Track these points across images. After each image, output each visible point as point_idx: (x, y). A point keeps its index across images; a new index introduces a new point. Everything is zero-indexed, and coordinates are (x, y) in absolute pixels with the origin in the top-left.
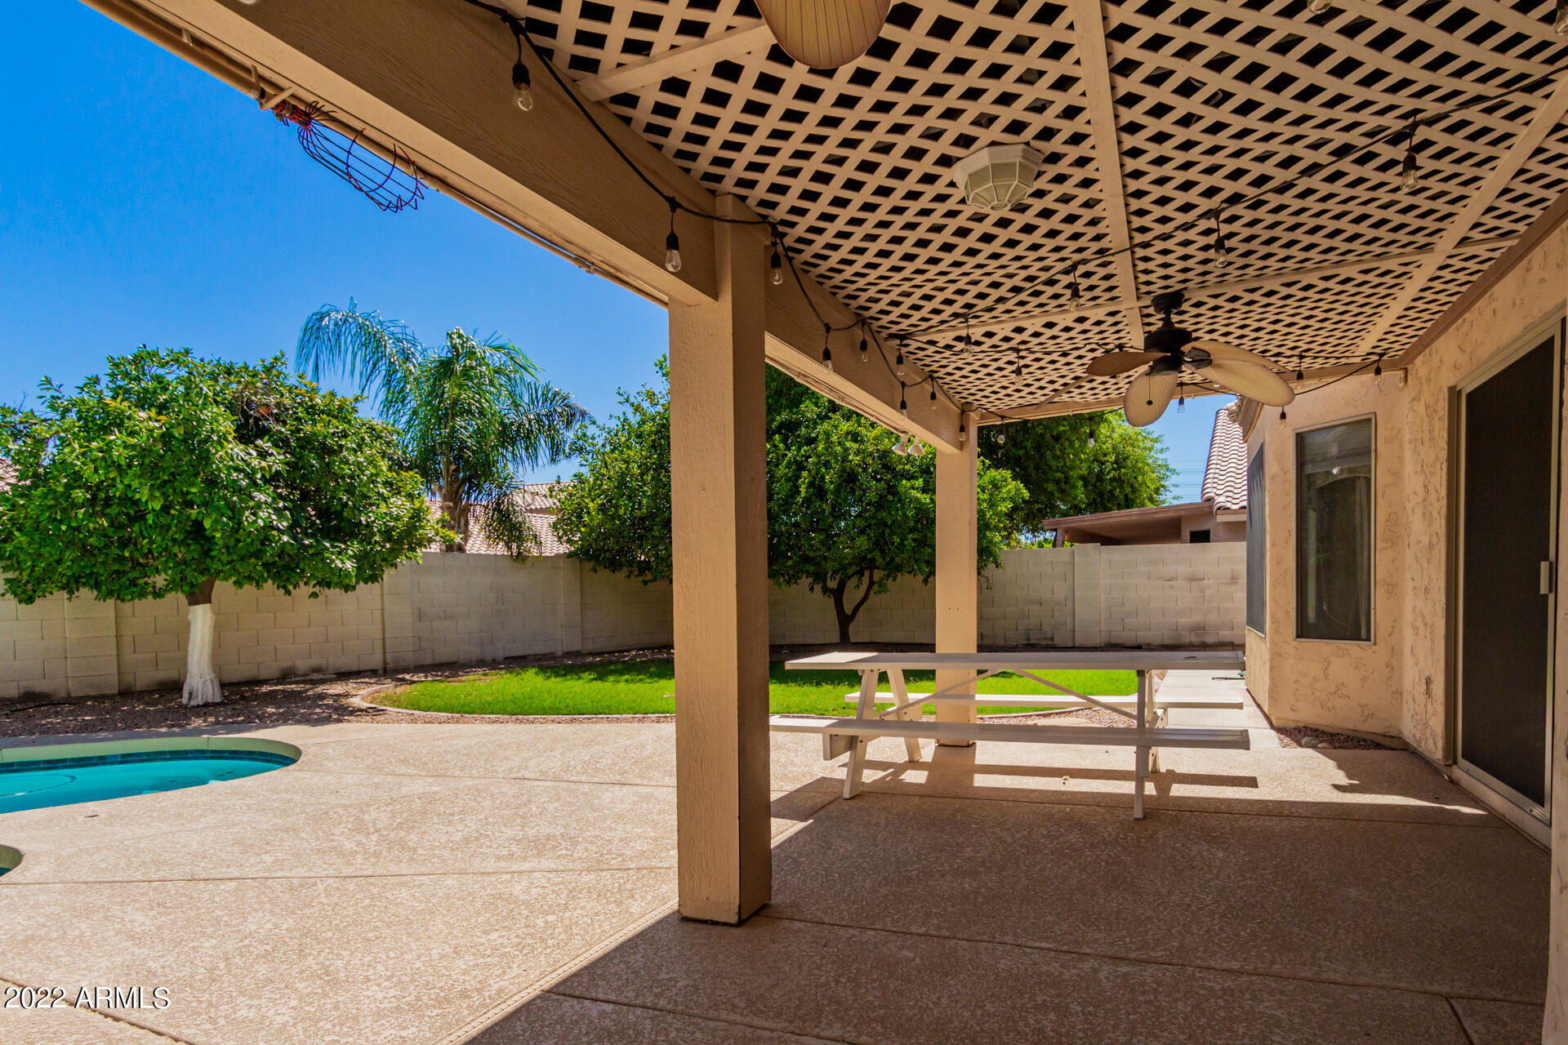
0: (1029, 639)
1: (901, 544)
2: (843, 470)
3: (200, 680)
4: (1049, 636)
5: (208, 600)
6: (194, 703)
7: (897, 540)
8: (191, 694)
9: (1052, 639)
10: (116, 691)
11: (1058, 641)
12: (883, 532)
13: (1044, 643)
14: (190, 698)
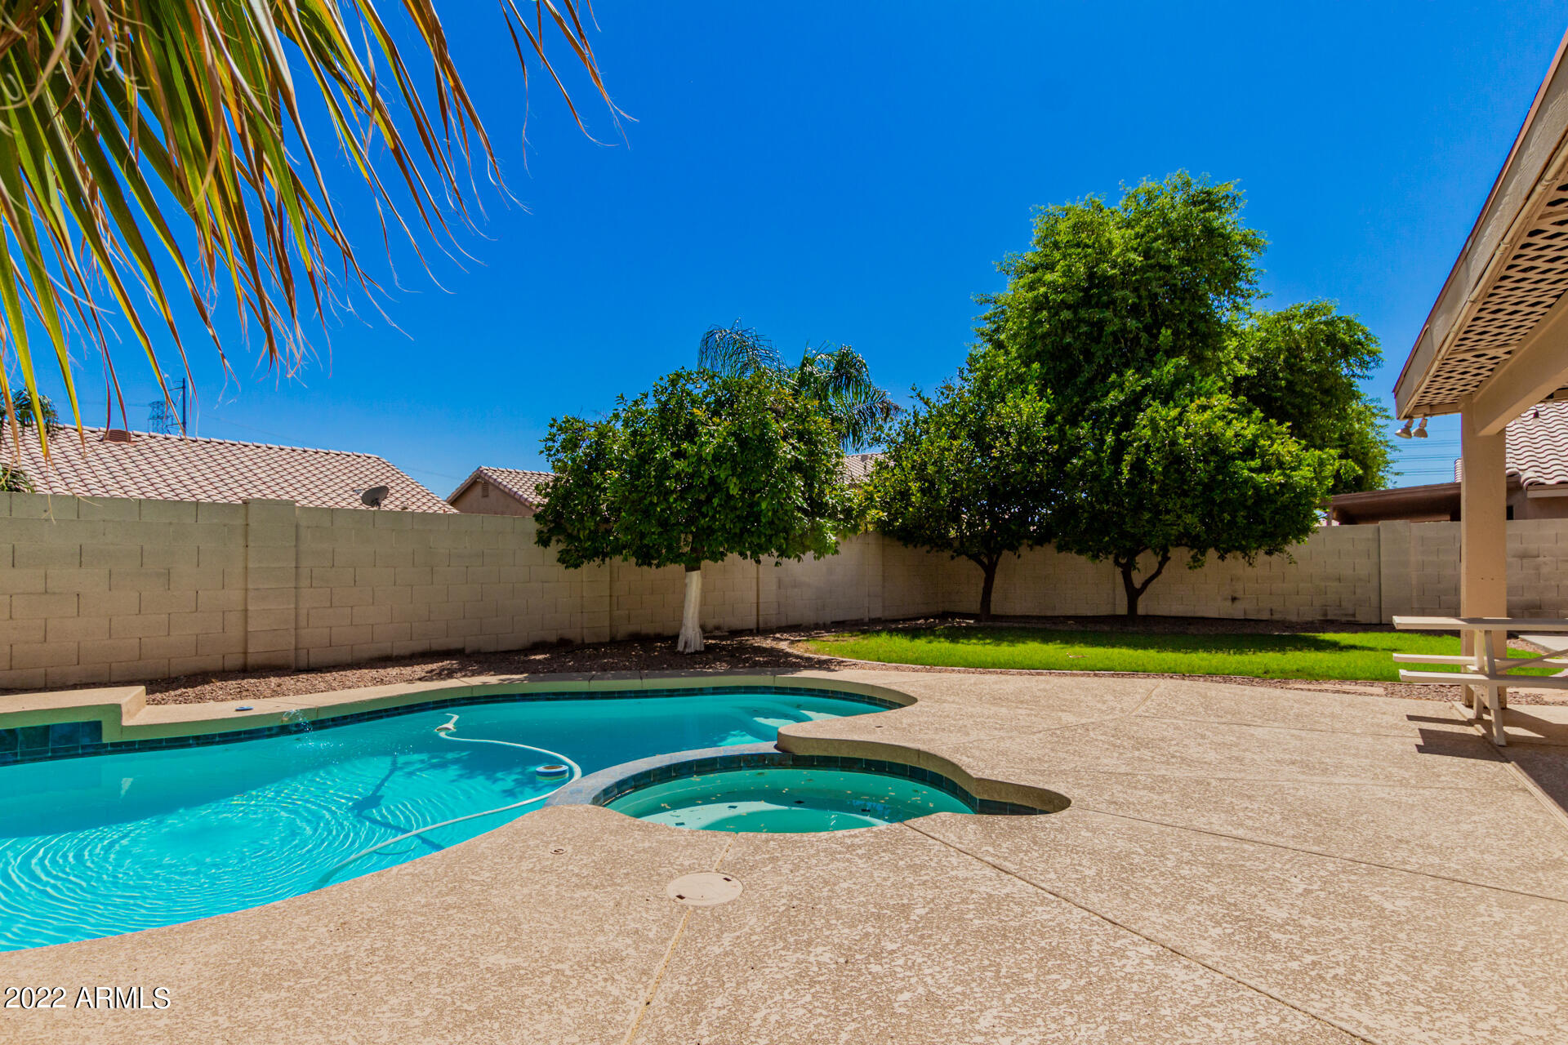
0: (1325, 614)
1: (1233, 522)
2: (1172, 452)
3: (691, 634)
4: (1351, 612)
5: (699, 568)
6: (687, 651)
7: (1227, 517)
8: (686, 643)
9: (1354, 615)
10: (608, 640)
11: (1361, 618)
12: (1212, 510)
13: (1344, 619)
14: (685, 647)
